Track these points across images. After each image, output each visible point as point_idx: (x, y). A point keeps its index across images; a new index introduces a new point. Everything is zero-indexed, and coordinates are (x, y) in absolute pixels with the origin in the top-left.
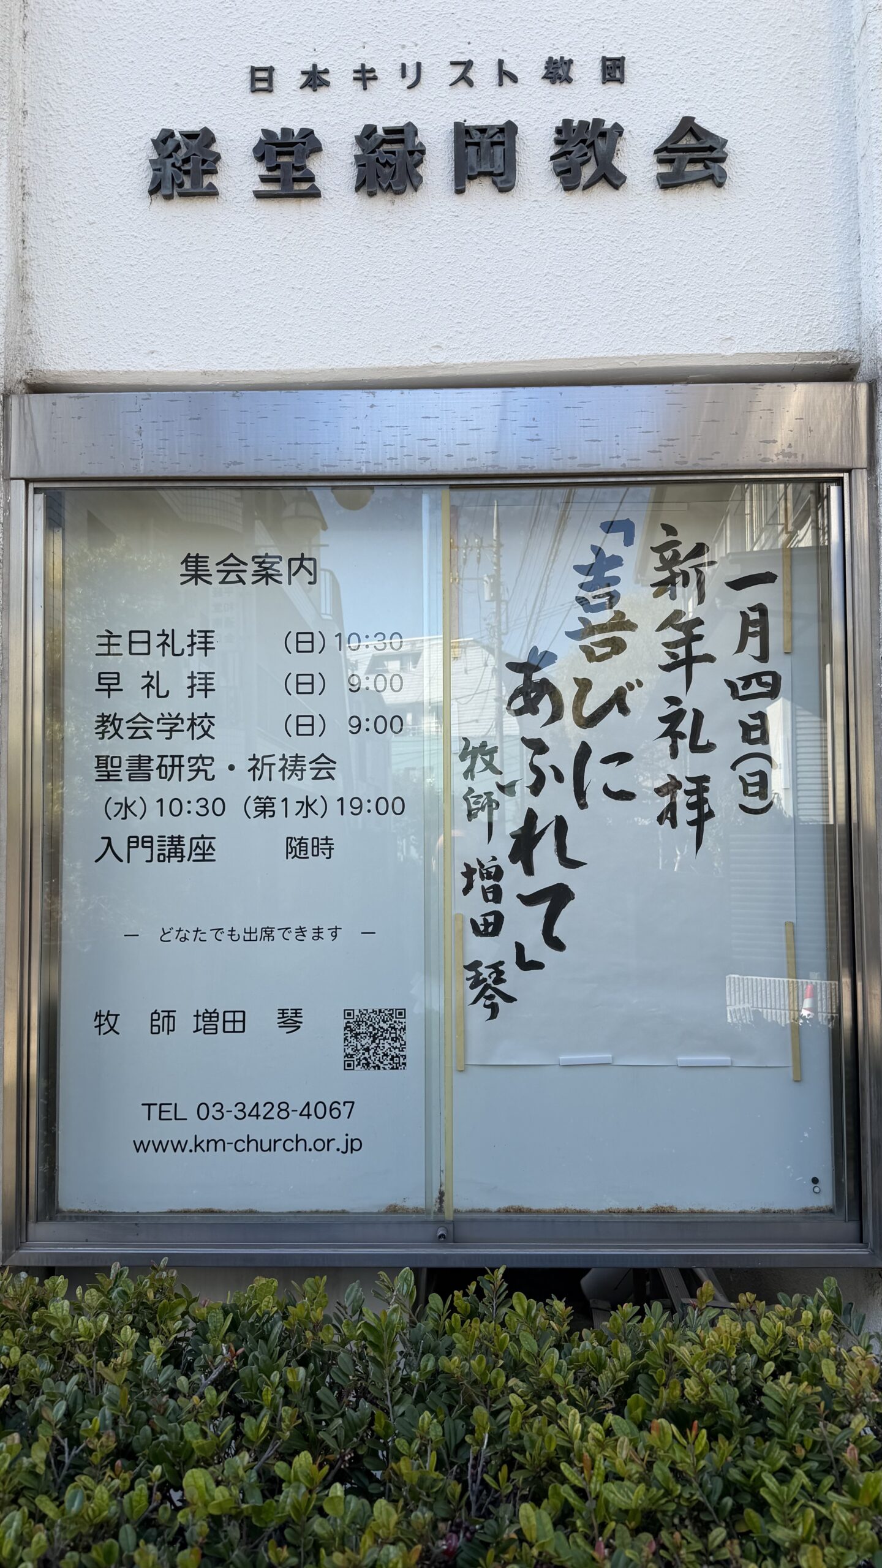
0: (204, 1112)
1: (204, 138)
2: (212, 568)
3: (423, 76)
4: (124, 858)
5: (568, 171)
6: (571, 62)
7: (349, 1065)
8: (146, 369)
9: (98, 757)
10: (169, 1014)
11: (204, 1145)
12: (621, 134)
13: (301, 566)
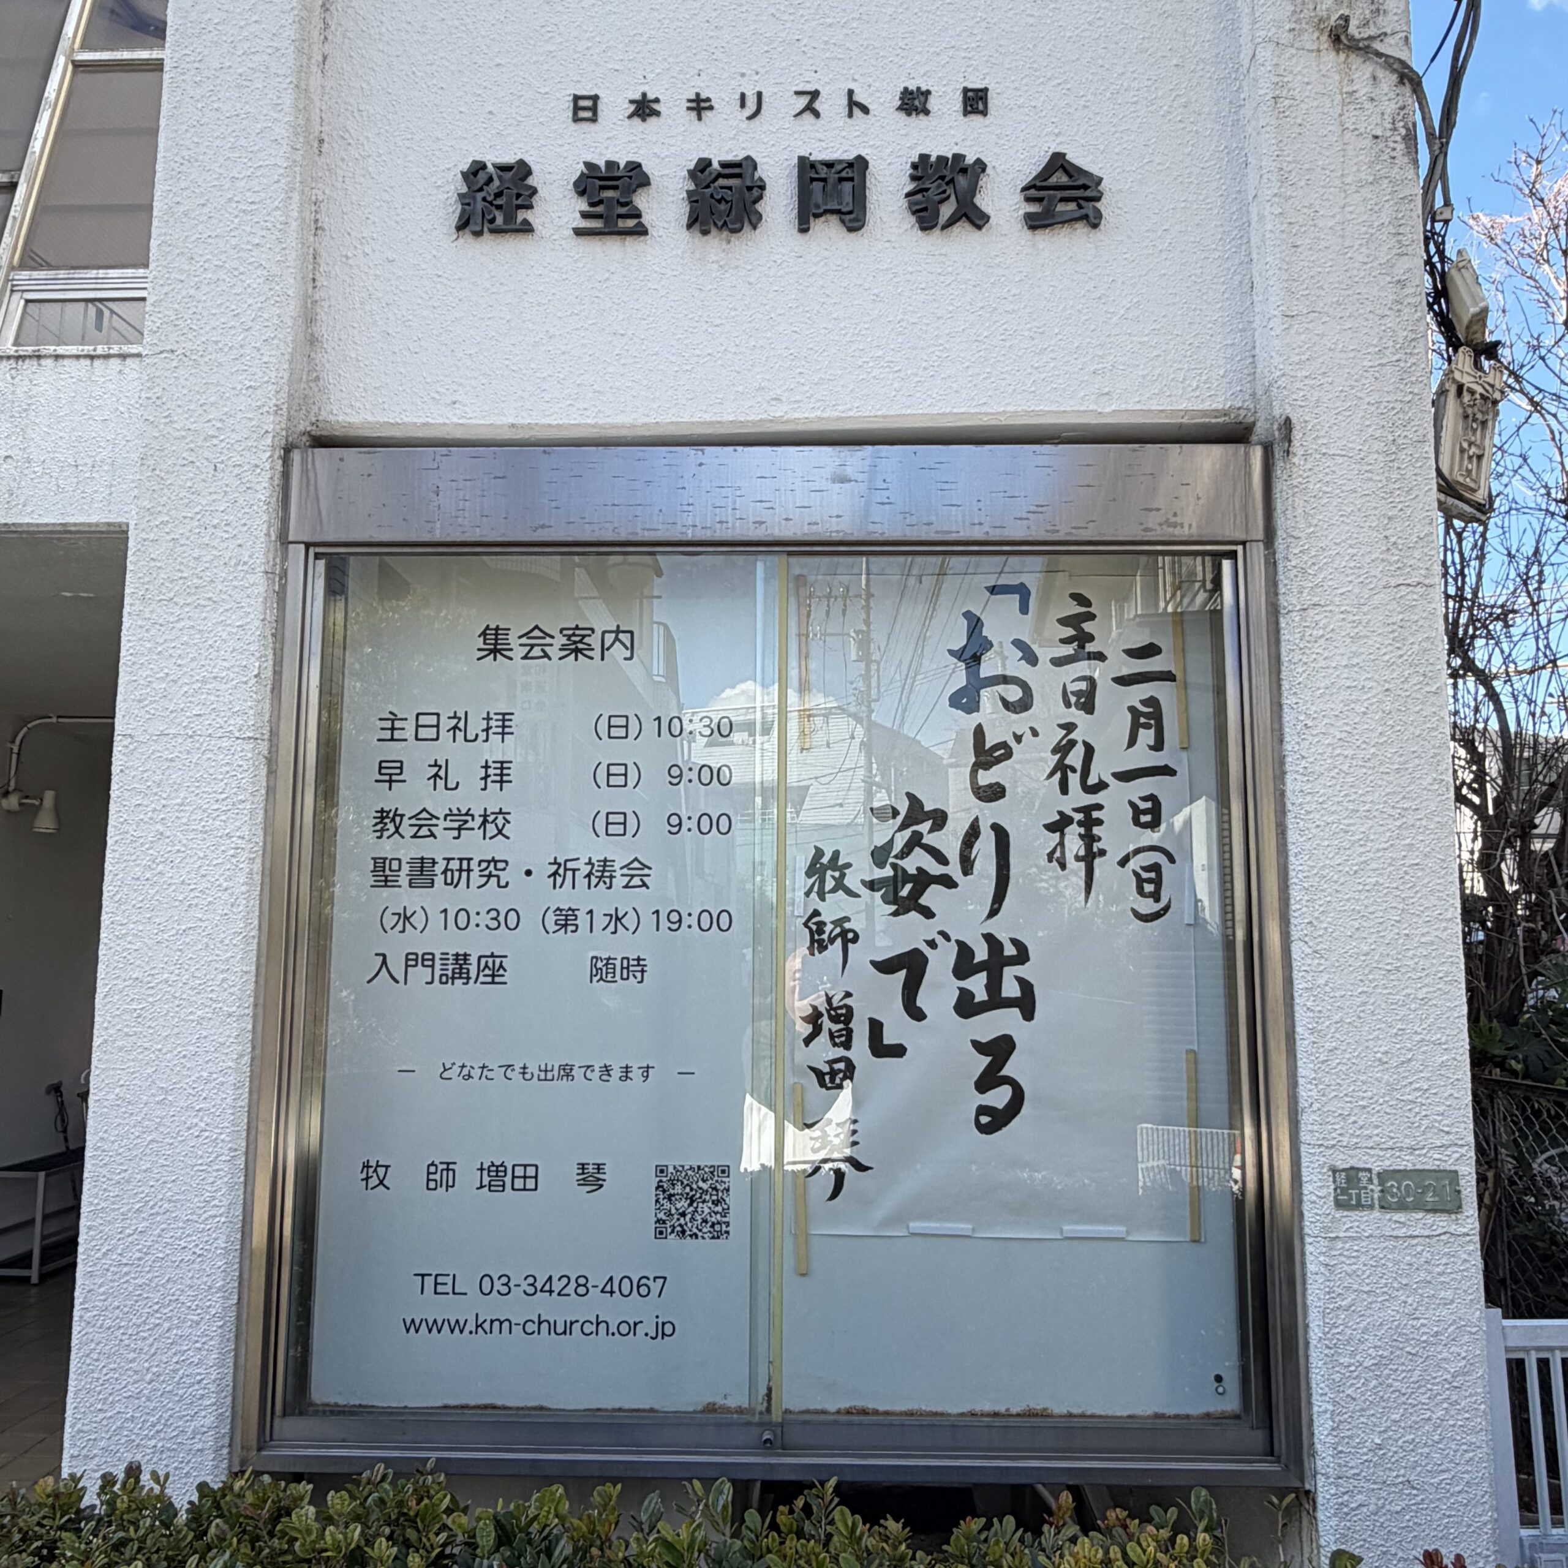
0: (486, 1285)
1: (522, 170)
2: (513, 640)
3: (764, 106)
4: (401, 977)
5: (925, 209)
6: (928, 92)
7: (661, 1233)
8: (447, 422)
9: (374, 859)
10: (448, 1167)
11: (487, 1326)
12: (984, 170)
13: (617, 639)
